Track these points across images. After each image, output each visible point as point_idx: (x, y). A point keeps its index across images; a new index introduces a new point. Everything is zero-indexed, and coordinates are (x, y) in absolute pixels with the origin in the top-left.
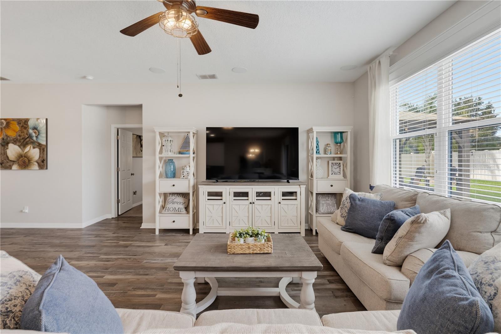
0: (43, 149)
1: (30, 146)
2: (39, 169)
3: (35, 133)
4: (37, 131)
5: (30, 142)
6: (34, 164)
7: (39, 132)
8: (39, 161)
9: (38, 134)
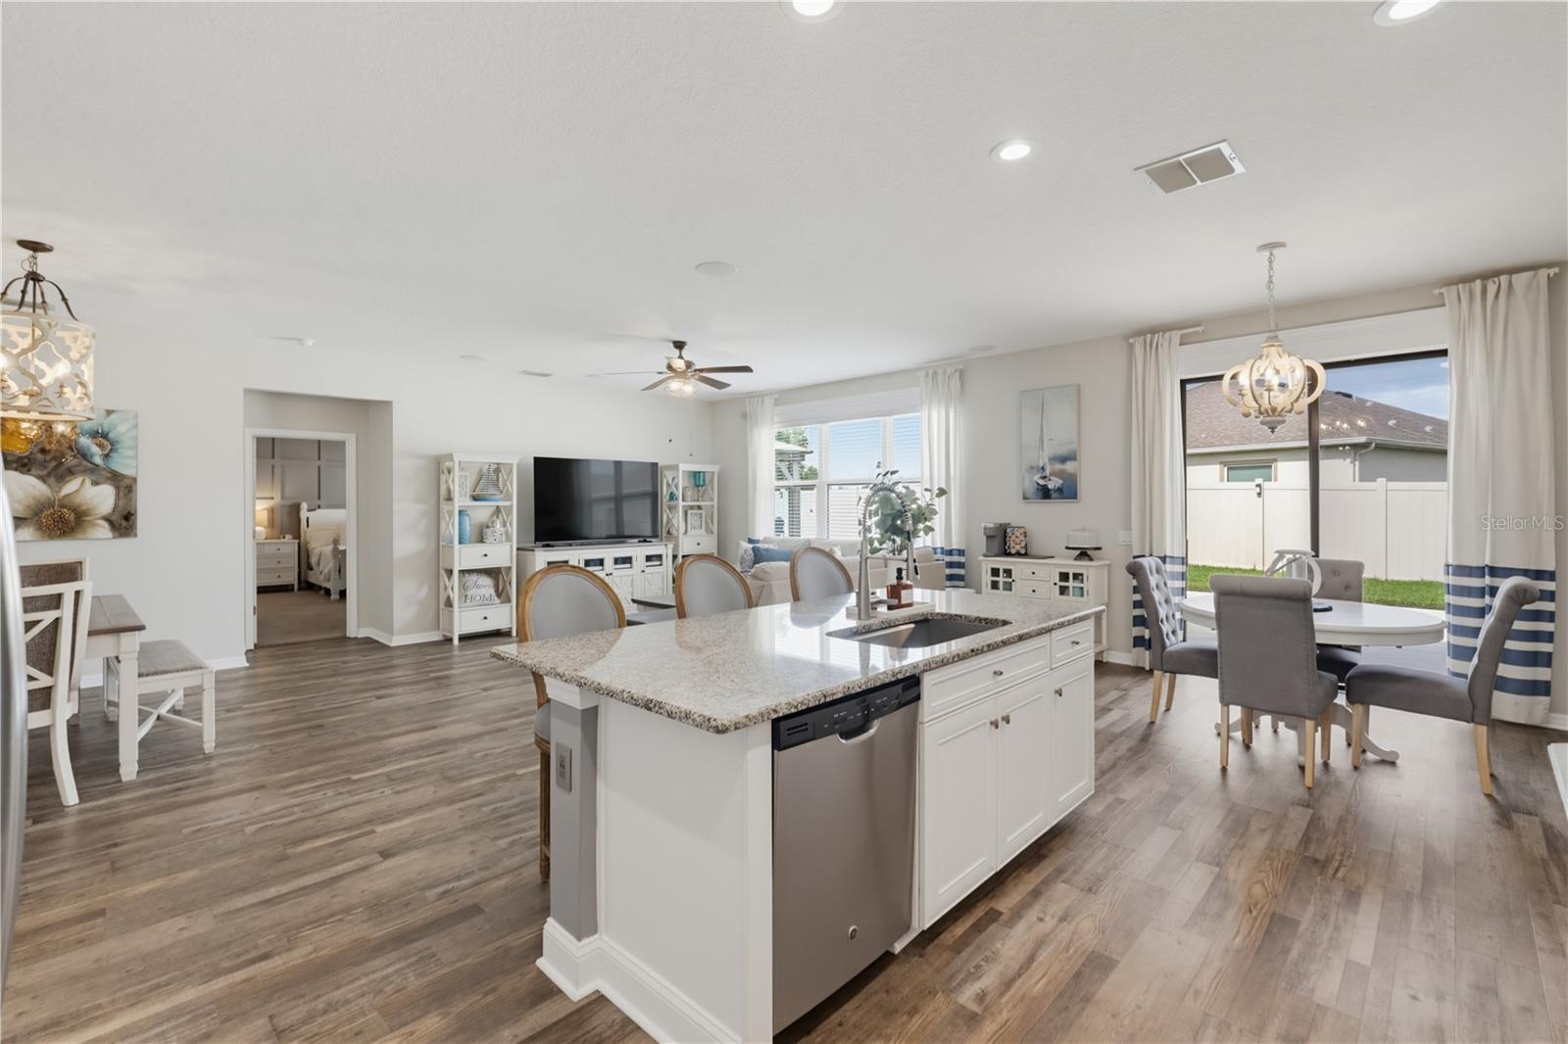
0: (125, 487)
1: (82, 478)
2: (114, 538)
3: (101, 446)
4: (105, 442)
5: (81, 468)
6: (95, 525)
7: (112, 445)
8: (114, 518)
9: (111, 450)
